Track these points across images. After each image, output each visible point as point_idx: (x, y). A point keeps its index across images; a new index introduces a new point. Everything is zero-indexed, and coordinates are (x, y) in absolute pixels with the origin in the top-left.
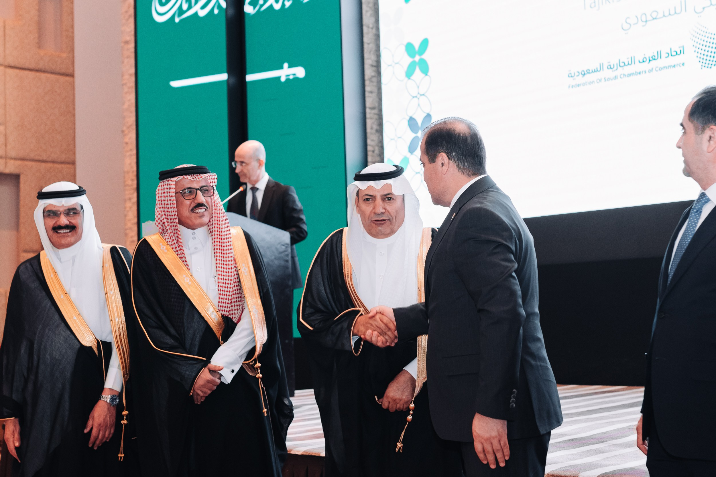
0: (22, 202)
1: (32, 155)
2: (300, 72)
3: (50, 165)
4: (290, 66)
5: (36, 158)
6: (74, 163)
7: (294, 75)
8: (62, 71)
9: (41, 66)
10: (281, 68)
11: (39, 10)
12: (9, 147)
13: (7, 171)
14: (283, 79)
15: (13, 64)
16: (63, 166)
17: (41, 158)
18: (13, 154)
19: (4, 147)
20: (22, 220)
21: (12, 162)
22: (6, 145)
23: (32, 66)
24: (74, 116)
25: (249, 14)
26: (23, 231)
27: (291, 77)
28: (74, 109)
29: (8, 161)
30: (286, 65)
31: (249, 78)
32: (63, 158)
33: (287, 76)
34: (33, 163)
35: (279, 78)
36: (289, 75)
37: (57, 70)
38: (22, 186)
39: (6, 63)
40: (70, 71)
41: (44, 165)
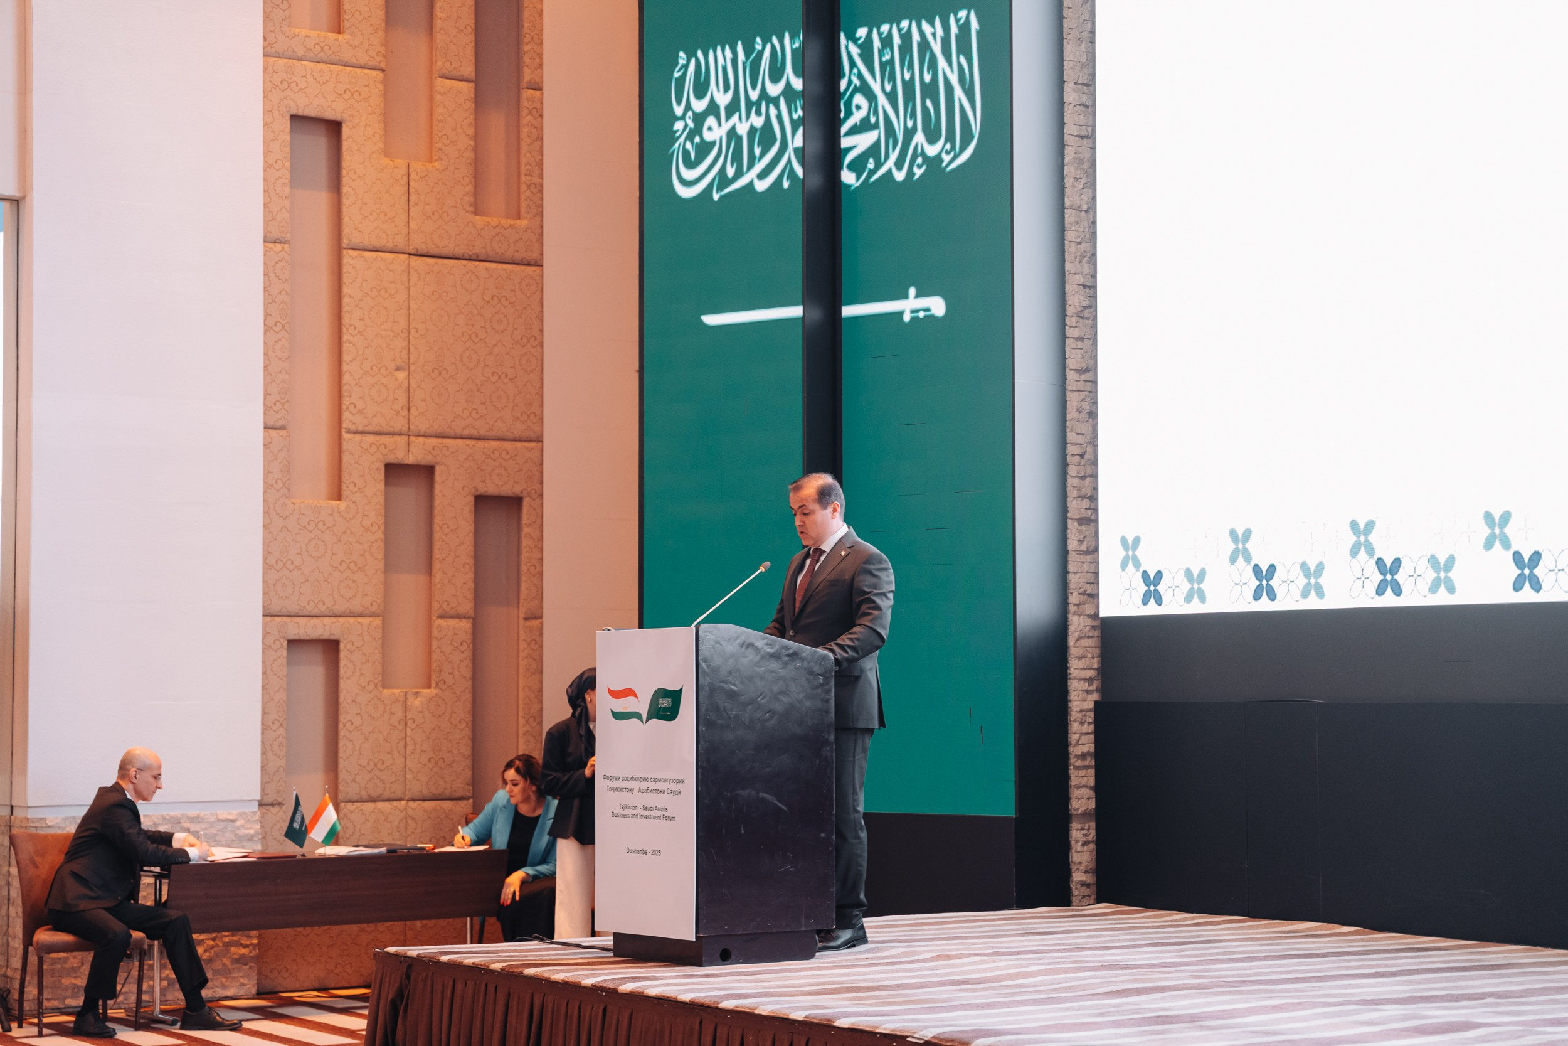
0: (437, 520)
1: (458, 427)
2: (937, 306)
3: (494, 444)
4: (918, 295)
5: (466, 432)
6: (539, 440)
7: (928, 310)
8: (518, 257)
9: (477, 250)
10: (905, 296)
11: (476, 137)
12: (413, 410)
13: (411, 460)
14: (907, 318)
15: (423, 248)
16: (518, 444)
17: (474, 433)
18: (423, 427)
19: (405, 413)
20: (437, 554)
21: (421, 439)
22: (409, 410)
23: (459, 251)
24: (541, 345)
25: (850, 186)
26: (438, 576)
27: (922, 314)
28: (542, 331)
29: (412, 438)
30: (912, 291)
31: (848, 311)
32: (518, 429)
33: (912, 312)
34: (460, 442)
35: (900, 314)
36: (918, 311)
37: (509, 254)
38: (438, 488)
39: (411, 250)
40: (535, 255)
41: (481, 444)
